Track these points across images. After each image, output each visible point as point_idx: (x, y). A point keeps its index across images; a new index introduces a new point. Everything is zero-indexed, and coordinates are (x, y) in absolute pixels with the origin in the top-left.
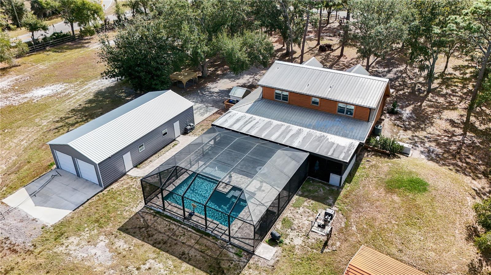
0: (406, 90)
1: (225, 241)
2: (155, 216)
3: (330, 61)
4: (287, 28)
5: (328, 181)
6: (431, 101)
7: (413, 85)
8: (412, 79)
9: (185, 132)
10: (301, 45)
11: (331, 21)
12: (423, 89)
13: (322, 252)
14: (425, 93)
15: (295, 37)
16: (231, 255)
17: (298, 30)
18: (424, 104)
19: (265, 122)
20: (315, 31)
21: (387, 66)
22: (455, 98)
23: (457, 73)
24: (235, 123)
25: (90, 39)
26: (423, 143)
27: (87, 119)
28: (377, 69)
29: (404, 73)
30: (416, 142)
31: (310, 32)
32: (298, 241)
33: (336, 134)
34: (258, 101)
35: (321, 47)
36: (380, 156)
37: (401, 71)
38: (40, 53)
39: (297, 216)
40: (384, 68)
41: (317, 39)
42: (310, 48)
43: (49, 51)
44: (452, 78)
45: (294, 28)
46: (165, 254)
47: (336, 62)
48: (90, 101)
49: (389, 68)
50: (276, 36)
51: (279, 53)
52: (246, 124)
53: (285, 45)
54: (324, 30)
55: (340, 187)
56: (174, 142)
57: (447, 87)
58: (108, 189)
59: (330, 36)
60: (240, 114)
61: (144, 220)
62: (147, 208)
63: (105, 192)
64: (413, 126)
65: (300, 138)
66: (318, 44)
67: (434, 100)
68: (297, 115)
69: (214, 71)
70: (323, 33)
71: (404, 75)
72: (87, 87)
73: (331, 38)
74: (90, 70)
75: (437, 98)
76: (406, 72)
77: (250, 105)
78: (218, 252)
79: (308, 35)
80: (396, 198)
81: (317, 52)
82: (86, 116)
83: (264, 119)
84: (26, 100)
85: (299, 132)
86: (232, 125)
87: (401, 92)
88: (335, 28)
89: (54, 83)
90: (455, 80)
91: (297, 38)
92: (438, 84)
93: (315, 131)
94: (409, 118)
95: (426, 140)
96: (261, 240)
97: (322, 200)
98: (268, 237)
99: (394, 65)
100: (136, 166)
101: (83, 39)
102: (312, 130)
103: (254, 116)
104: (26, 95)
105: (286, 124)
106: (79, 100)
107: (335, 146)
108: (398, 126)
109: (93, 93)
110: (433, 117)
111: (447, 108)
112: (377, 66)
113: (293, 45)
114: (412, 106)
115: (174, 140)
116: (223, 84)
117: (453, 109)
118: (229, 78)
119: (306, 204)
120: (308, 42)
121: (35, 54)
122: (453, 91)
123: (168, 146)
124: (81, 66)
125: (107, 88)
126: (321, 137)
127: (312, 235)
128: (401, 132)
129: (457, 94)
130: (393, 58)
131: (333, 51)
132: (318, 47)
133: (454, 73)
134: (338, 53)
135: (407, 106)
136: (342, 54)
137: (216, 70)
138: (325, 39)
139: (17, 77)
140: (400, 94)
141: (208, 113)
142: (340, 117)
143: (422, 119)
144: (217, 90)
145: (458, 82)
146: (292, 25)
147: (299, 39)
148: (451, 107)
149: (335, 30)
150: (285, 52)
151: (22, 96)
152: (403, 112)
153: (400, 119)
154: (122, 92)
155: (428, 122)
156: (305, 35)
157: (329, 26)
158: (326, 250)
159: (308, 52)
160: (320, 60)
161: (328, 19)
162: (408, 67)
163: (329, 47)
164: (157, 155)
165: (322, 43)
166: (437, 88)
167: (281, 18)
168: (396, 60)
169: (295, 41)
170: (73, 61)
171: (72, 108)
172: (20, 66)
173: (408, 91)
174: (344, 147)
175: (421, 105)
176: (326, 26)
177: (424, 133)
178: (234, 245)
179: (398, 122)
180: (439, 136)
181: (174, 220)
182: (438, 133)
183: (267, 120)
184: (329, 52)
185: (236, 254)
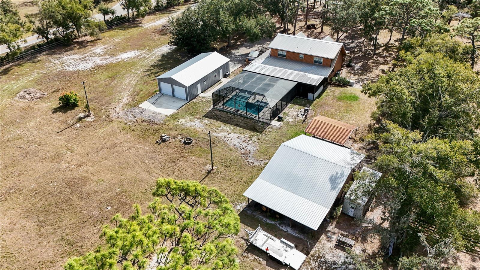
0: (360, 54)
1: (256, 120)
2: (219, 112)
3: (314, 36)
4: (284, 12)
5: (307, 97)
6: (374, 60)
7: (366, 51)
8: (366, 47)
9: (225, 76)
10: (294, 25)
11: (316, 7)
12: (371, 53)
13: (302, 123)
14: (372, 55)
15: (289, 19)
16: (260, 125)
17: (291, 14)
18: (370, 61)
19: (273, 69)
20: (304, 15)
21: (351, 39)
22: (389, 58)
23: (397, 44)
24: (256, 69)
25: (140, 20)
26: (363, 81)
27: (163, 70)
28: (345, 41)
29: (362, 43)
30: (359, 81)
31: (301, 15)
32: (291, 120)
33: (312, 73)
34: (268, 57)
35: (307, 26)
36: (337, 87)
37: (360, 43)
38: (111, 31)
39: (291, 111)
40: (349, 40)
41: (305, 20)
42: (300, 26)
43: (115, 29)
44: (393, 47)
45: (289, 12)
46: (228, 125)
47: (318, 36)
48: (160, 61)
49: (352, 40)
50: (276, 18)
51: (278, 30)
52: (262, 69)
53: (283, 25)
54: (311, 13)
55: (313, 100)
56: (220, 82)
57: (387, 52)
58: (191, 102)
59: (315, 18)
60: (258, 65)
61: (214, 113)
62: (214, 109)
63: (190, 103)
64: (360, 73)
65: (293, 75)
66: (306, 24)
67: (376, 60)
68: (291, 65)
69: (234, 42)
70: (310, 16)
71: (361, 45)
72: (154, 52)
73: (315, 20)
74: (151, 42)
75: (378, 58)
76: (363, 43)
77: (264, 60)
78: (253, 124)
79: (299, 17)
80: (341, 103)
81: (305, 29)
82: (162, 69)
83: (272, 67)
84: (119, 60)
85: (292, 73)
86: (254, 70)
87: (357, 55)
88: (319, 12)
89: (131, 50)
90: (394, 48)
91: (291, 20)
92: (382, 50)
93: (301, 72)
94: (358, 69)
95: (365, 80)
96: (273, 120)
97: (304, 105)
98: (277, 118)
99: (357, 38)
100: (202, 92)
101: (135, 21)
102: (299, 72)
103: (266, 66)
104: (117, 57)
105: (285, 69)
106: (152, 60)
107: (311, 79)
108: (351, 73)
109: (160, 56)
110: (373, 69)
111: (383, 64)
112: (345, 39)
113: (288, 24)
114: (362, 63)
115: (220, 81)
116: (242, 51)
117: (386, 64)
118: (246, 47)
119: (295, 107)
120: (299, 22)
121: (108, 32)
122: (390, 54)
123: (217, 84)
124: (143, 39)
125: (167, 53)
126: (304, 75)
127: (297, 118)
128: (352, 76)
129: (392, 56)
130: (357, 34)
131: (316, 29)
132: (306, 26)
133: (395, 43)
134: (319, 30)
135: (359, 63)
136: (322, 31)
137: (236, 42)
138: (311, 21)
139: (105, 46)
140: (356, 56)
141: (236, 67)
142: (315, 65)
143: (366, 70)
144: (239, 54)
145: (395, 49)
146: (287, 11)
147: (293, 20)
148: (385, 63)
149: (319, 13)
150: (282, 29)
151: (115, 58)
152: (356, 66)
153: (353, 70)
154: (178, 56)
155: (369, 71)
156: (297, 18)
157: (314, 10)
158: (304, 123)
159: (298, 29)
160: (307, 35)
161: (314, 5)
162: (366, 40)
163: (313, 26)
164: (212, 87)
165: (309, 23)
166: (381, 52)
167: (280, 5)
168: (358, 35)
169: (290, 22)
170: (136, 36)
171: (151, 64)
172: (102, 39)
173: (362, 54)
174: (316, 79)
175: (367, 62)
176: (313, 10)
177: (365, 77)
178: (260, 121)
179: (351, 71)
180: (373, 78)
181: (229, 113)
182: (373, 76)
183: (274, 67)
184: (314, 29)
185: (262, 124)
